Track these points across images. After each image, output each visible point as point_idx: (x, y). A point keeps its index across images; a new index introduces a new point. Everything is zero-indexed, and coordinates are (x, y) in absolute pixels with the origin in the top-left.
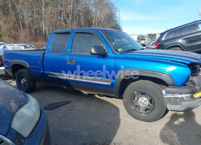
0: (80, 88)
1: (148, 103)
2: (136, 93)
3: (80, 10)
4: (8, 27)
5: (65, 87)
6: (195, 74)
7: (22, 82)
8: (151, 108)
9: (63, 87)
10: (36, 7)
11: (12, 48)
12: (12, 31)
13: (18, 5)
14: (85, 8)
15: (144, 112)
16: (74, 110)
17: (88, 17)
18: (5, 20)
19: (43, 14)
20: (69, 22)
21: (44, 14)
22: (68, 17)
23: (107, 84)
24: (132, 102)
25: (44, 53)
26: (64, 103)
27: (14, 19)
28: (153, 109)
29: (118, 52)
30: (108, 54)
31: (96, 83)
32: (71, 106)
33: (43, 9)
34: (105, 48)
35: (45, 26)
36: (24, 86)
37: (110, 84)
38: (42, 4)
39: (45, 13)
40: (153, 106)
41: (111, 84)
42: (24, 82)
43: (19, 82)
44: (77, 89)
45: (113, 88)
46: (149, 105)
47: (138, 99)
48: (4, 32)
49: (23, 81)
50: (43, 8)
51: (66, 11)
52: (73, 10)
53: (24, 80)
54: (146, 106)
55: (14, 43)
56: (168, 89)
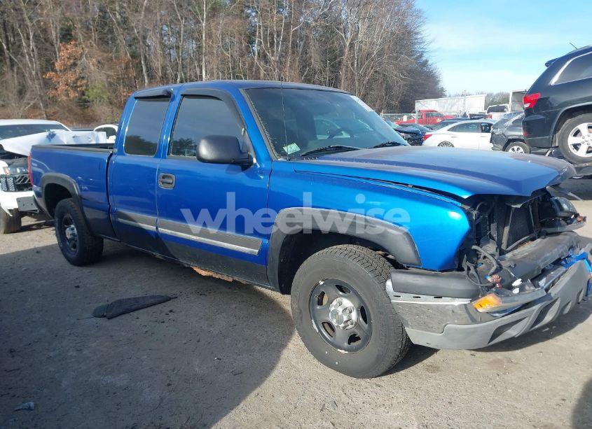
0: (190, 259)
1: (354, 316)
2: (322, 283)
3: (307, 25)
4: (108, 76)
5: (158, 255)
6: (550, 230)
7: (68, 233)
8: (362, 332)
9: (154, 253)
10: (186, 18)
11: (74, 137)
12: (121, 88)
13: (136, 14)
14: (325, 16)
15: (346, 344)
16: (166, 324)
17: (333, 43)
18: (100, 58)
19: (204, 38)
20: (273, 58)
21: (206, 37)
22: (272, 44)
23: (251, 251)
24: (313, 310)
25: (111, 155)
26: (153, 301)
27: (125, 53)
28: (367, 338)
29: (284, 154)
30: (255, 161)
31: (222, 248)
32: (167, 310)
33: (204, 25)
34: (248, 142)
35: (206, 71)
36: (74, 246)
37: (257, 251)
38: (201, 11)
39: (209, 36)
40: (366, 326)
41: (259, 252)
42: (73, 234)
43: (61, 235)
44: (185, 262)
45: (266, 265)
46: (357, 324)
47: (330, 302)
48: (98, 91)
49: (70, 232)
50: (203, 20)
51: (266, 28)
52: (288, 26)
53: (73, 229)
54: (350, 326)
55: (112, 123)
56: (401, 277)
